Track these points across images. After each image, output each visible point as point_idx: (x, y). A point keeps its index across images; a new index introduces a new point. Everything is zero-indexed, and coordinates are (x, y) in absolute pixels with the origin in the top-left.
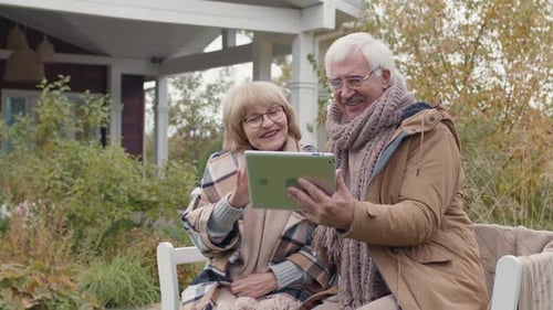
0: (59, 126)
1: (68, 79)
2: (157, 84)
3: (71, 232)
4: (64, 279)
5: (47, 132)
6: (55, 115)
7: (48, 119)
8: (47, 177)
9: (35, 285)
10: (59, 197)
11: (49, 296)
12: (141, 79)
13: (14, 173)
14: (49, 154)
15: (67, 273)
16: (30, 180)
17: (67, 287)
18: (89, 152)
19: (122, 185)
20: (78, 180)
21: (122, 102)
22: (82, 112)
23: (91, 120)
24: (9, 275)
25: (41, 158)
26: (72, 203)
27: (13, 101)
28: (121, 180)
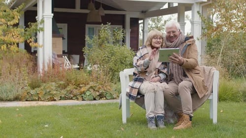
0: (107, 39)
1: (110, 24)
2: (144, 21)
3: (111, 73)
4: (109, 87)
5: (103, 41)
6: (106, 35)
7: (104, 37)
8: (103, 56)
9: (100, 88)
10: (107, 63)
11: (104, 91)
12: (137, 20)
13: (92, 55)
14: (103, 49)
15: (110, 86)
16: (98, 57)
17: (109, 90)
18: (117, 48)
19: (127, 59)
20: (113, 57)
21: (130, 28)
22: (115, 35)
23: (118, 37)
24: (92, 85)
25: (101, 50)
26: (111, 65)
27: (89, 28)
28: (127, 57)
